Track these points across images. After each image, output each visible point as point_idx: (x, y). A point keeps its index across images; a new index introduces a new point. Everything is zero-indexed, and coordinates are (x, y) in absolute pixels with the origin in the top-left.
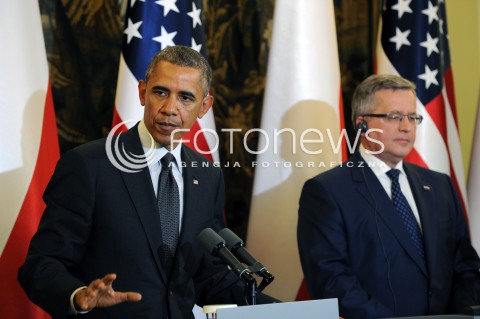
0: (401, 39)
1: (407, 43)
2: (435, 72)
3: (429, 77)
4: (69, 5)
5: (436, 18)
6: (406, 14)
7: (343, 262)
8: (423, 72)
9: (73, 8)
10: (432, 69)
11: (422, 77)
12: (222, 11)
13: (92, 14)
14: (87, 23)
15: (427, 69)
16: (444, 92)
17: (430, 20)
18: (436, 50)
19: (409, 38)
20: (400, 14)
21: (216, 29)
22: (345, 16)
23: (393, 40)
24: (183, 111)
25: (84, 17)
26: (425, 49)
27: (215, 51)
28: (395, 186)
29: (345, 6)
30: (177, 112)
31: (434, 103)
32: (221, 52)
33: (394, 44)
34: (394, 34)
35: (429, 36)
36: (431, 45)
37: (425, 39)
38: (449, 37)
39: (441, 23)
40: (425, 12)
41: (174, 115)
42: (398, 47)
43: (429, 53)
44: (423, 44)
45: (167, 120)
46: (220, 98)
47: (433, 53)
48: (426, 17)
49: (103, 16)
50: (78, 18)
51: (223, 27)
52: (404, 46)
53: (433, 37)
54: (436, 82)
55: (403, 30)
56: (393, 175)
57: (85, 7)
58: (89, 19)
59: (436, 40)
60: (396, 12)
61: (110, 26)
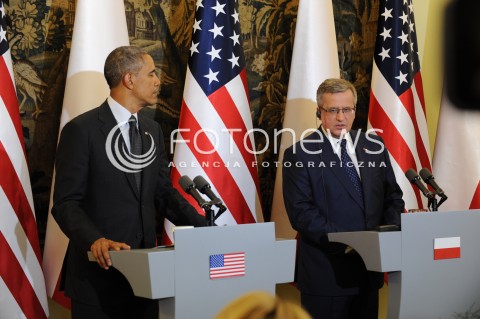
1: (388, 56)
2: (406, 75)
3: (402, 78)
4: (174, 35)
6: (388, 38)
7: (309, 202)
8: (398, 75)
9: (178, 36)
10: (404, 73)
11: (397, 78)
12: (279, 37)
15: (401, 73)
16: (413, 87)
17: (403, 42)
18: (407, 61)
19: (389, 53)
20: (385, 39)
21: (275, 48)
22: (364, 40)
23: (381, 54)
26: (399, 60)
27: (274, 62)
29: (365, 35)
31: (405, 94)
32: (278, 62)
33: (381, 57)
34: (381, 51)
35: (402, 53)
36: (403, 58)
37: (399, 54)
40: (399, 37)
42: (383, 59)
43: (402, 62)
44: (399, 57)
46: (277, 91)
47: (405, 62)
48: (400, 40)
50: (180, 42)
51: (280, 47)
52: (386, 58)
53: (405, 53)
54: (406, 81)
55: (386, 49)
57: (185, 36)
59: (407, 55)
60: (383, 37)
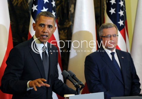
0: (112, 11)
1: (114, 12)
2: (123, 21)
3: (121, 23)
5: (123, 5)
6: (114, 4)
8: (119, 21)
9: (14, 1)
10: (122, 20)
11: (119, 23)
12: (58, 2)
13: (20, 2)
14: (18, 5)
15: (120, 20)
16: (125, 27)
17: (121, 6)
18: (123, 15)
19: (115, 11)
20: (112, 4)
23: (110, 11)
24: (49, 31)
25: (17, 3)
26: (120, 14)
28: (113, 57)
30: (48, 32)
31: (122, 30)
33: (111, 13)
34: (110, 10)
35: (121, 10)
36: (121, 13)
37: (120, 11)
38: (126, 11)
39: (124, 6)
40: (120, 3)
41: (47, 32)
42: (112, 13)
43: (121, 15)
44: (119, 13)
45: (45, 34)
47: (122, 15)
48: (120, 5)
49: (23, 3)
50: (16, 4)
51: (58, 7)
52: (113, 13)
53: (122, 11)
54: (123, 24)
55: (113, 9)
56: (112, 54)
57: (18, 0)
58: (19, 4)
59: (123, 12)
60: (111, 3)
61: (25, 6)
